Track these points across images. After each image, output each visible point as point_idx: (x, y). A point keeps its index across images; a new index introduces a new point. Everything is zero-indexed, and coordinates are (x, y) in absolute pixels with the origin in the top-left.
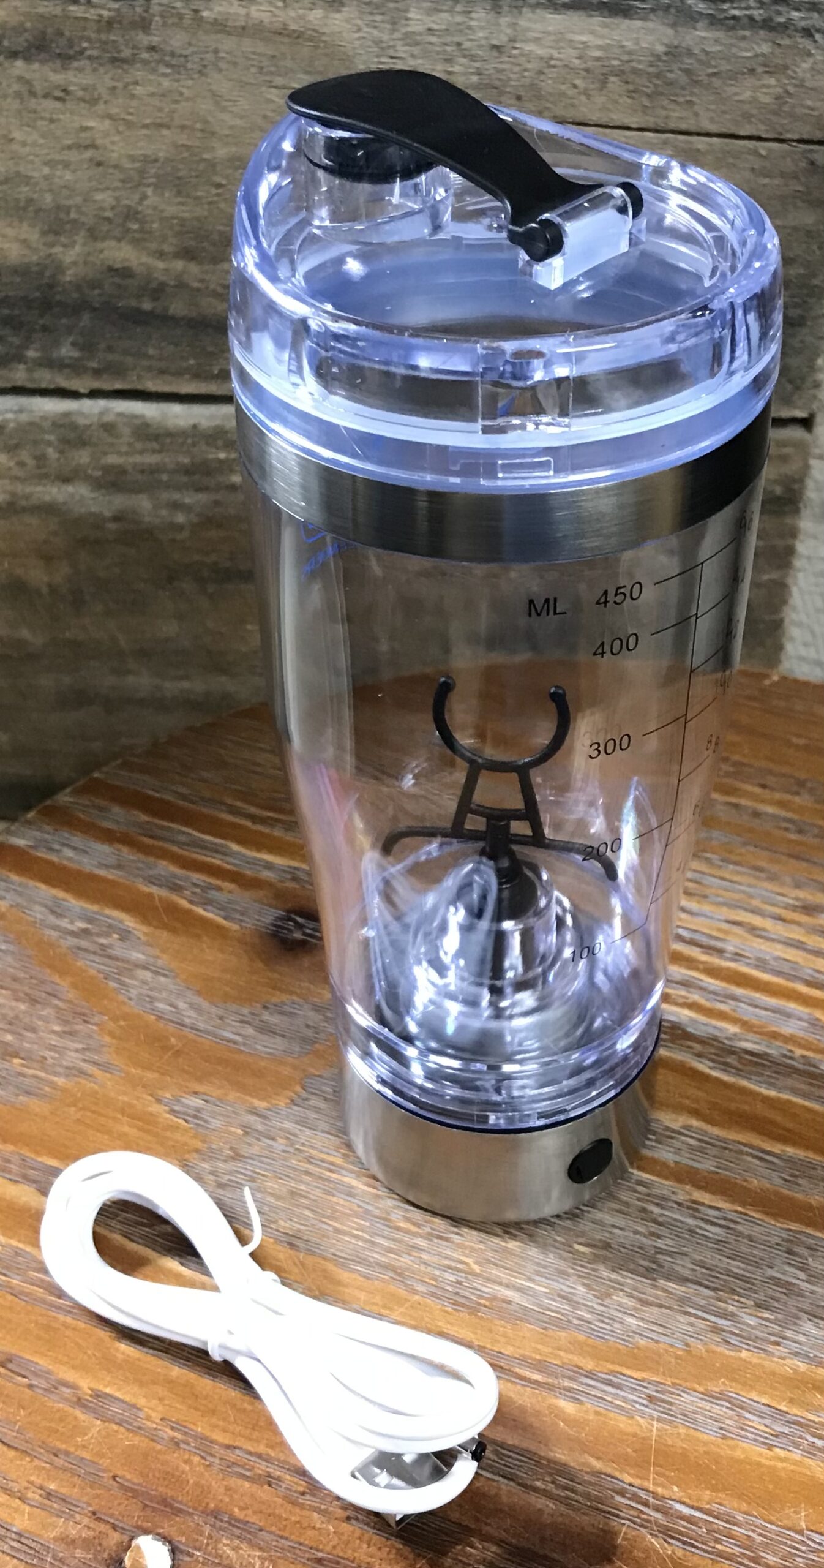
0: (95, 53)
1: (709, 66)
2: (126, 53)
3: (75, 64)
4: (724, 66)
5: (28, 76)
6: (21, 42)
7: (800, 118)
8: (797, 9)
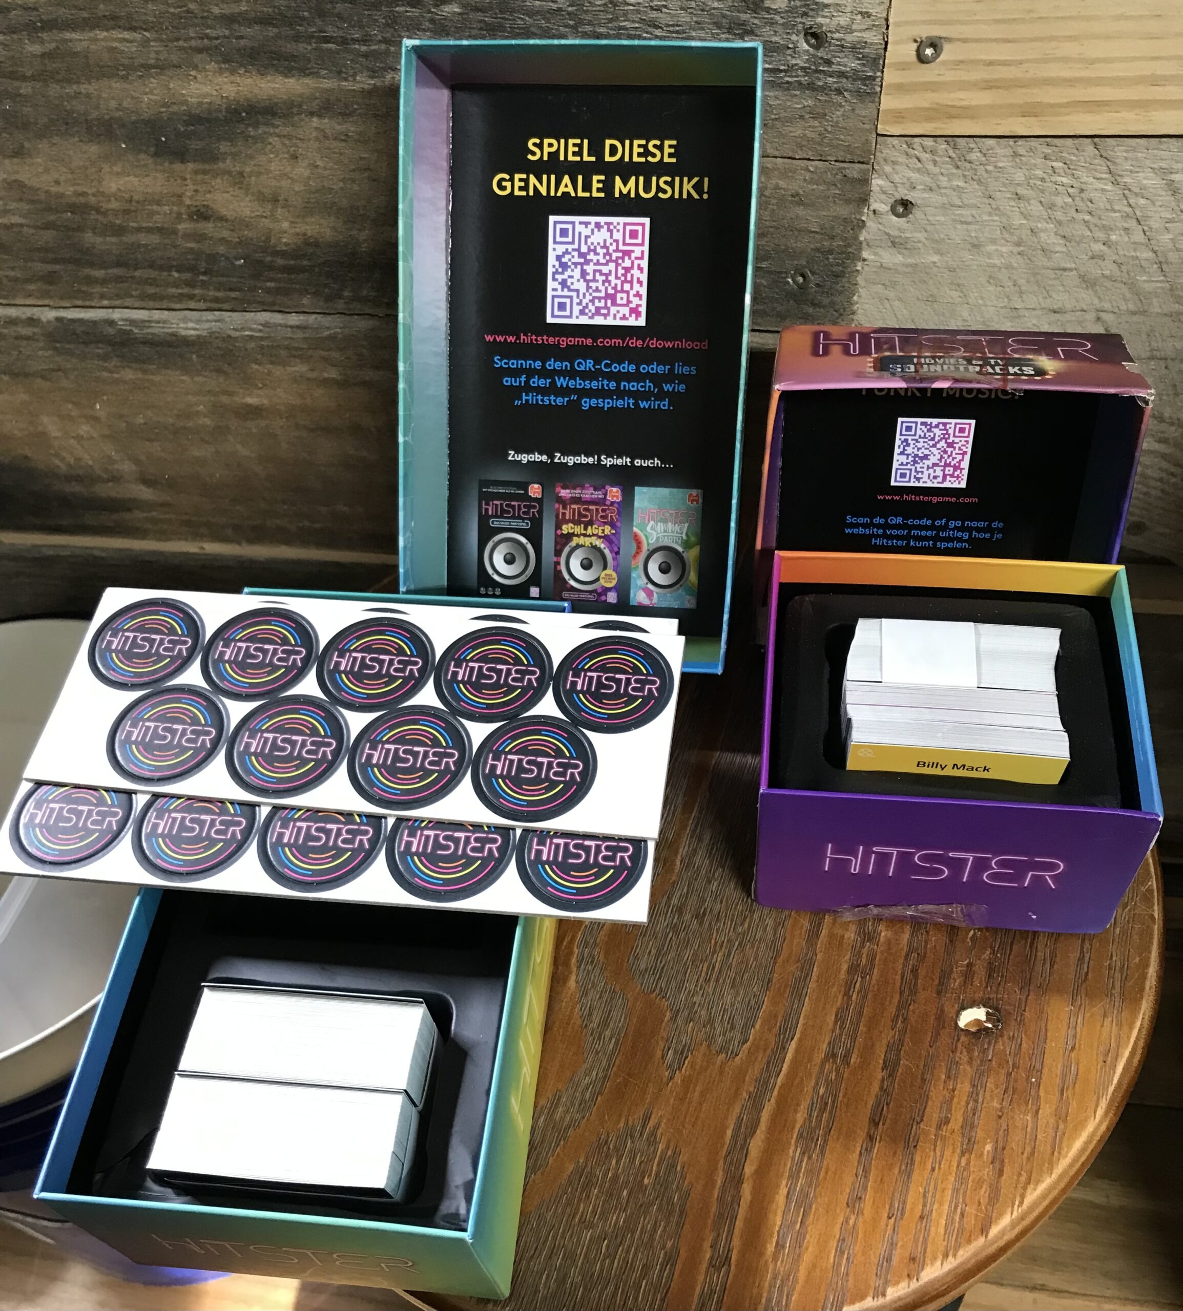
7: (836, 147)
8: (831, 76)
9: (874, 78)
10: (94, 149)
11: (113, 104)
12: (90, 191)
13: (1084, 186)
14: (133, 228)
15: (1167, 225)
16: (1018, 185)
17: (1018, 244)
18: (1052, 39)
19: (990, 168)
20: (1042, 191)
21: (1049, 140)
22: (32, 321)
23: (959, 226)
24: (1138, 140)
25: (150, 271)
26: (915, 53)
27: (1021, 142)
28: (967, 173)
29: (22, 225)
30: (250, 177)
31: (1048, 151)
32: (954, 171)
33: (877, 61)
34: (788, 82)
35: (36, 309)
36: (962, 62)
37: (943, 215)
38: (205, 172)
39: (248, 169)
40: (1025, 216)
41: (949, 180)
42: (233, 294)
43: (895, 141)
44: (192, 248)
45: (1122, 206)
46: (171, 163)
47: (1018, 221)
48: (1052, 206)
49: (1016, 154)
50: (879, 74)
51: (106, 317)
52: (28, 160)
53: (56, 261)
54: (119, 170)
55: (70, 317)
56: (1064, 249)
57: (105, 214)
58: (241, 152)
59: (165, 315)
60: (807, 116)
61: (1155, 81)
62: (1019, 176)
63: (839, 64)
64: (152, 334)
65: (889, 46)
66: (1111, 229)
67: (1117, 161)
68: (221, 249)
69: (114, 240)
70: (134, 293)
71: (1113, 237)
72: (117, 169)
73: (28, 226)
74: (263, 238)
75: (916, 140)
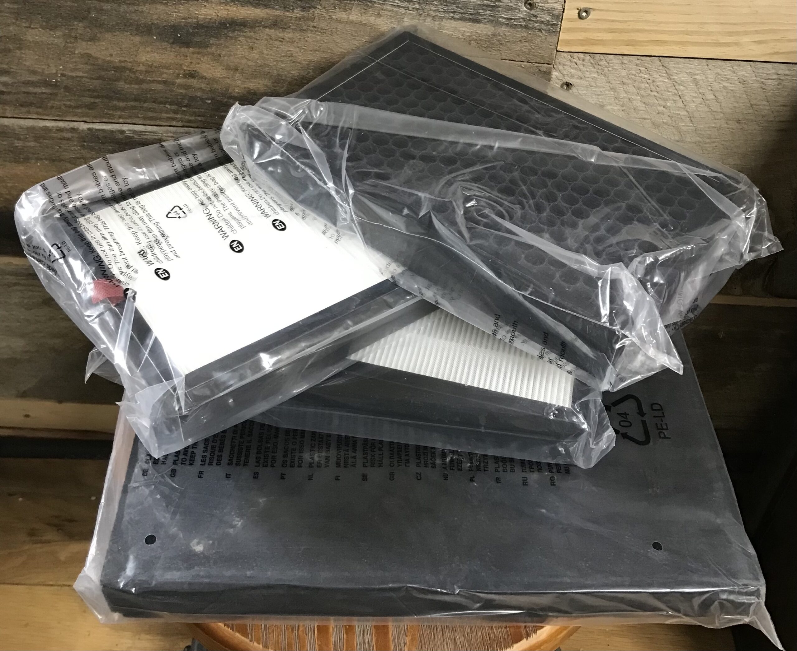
0: (294, 27)
1: (506, 38)
2: (305, 28)
3: (287, 31)
4: (511, 39)
5: (270, 34)
6: (268, 23)
7: (536, 56)
8: (537, 23)
9: (557, 25)
10: (137, 39)
11: (155, 17)
12: (128, 60)
13: (654, 79)
14: (149, 80)
15: (694, 99)
16: (623, 77)
17: (622, 106)
18: (641, 12)
19: (610, 69)
20: (635, 81)
21: (638, 57)
22: (73, 130)
23: (594, 96)
24: (680, 59)
25: (153, 104)
26: (577, 15)
27: (625, 57)
28: (599, 71)
29: (83, 77)
30: (224, 57)
31: (638, 62)
32: (593, 69)
33: (559, 17)
34: (515, 25)
35: (76, 123)
36: (599, 20)
37: (586, 91)
38: (199, 53)
39: (224, 53)
40: (626, 92)
41: (590, 74)
42: (200, 119)
43: (565, 54)
44: (182, 93)
45: (672, 89)
46: (180, 47)
47: (623, 95)
48: (639, 88)
49: (622, 63)
50: (560, 23)
51: (119, 129)
52: (97, 44)
53: (98, 97)
54: (149, 50)
55: (97, 128)
56: (644, 109)
57: (134, 73)
58: (222, 44)
59: (155, 128)
60: (523, 41)
61: (688, 33)
62: (624, 73)
63: (541, 18)
64: (146, 139)
65: (565, 11)
66: (667, 100)
67: (671, 68)
68: (199, 94)
69: (136, 86)
70: (140, 116)
71: (668, 104)
72: (148, 49)
73: (86, 78)
74: (224, 89)
75: (575, 54)
